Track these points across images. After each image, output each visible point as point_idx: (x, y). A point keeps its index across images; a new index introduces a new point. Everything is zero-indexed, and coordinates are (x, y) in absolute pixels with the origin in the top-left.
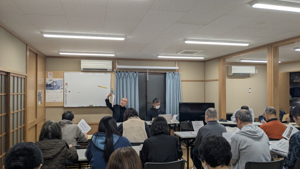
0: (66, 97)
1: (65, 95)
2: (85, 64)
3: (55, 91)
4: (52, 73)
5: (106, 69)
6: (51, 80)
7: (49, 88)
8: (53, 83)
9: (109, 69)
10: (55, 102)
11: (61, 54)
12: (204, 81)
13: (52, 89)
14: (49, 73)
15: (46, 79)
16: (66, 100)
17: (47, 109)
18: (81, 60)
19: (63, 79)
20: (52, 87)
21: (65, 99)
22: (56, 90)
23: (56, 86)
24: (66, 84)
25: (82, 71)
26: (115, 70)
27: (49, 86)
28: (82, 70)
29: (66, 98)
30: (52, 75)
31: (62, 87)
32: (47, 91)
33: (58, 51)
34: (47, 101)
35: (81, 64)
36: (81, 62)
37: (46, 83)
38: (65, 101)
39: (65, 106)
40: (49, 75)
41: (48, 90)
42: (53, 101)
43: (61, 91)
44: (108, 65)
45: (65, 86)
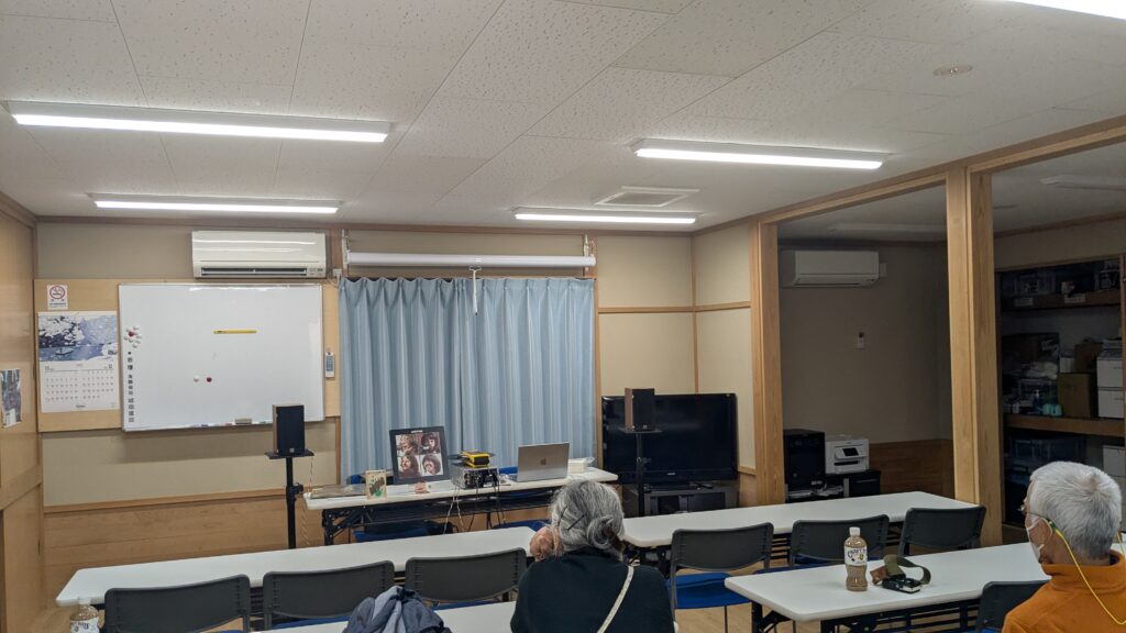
0: (131, 388)
1: (126, 379)
2: (209, 249)
3: (79, 365)
4: (65, 287)
5: (302, 270)
6: (62, 318)
7: (54, 352)
8: (71, 330)
9: (312, 270)
10: (85, 409)
11: (101, 204)
12: (694, 310)
13: (68, 357)
14: (49, 287)
15: (40, 314)
16: (131, 400)
17: (47, 443)
18: (194, 234)
19: (115, 313)
20: (66, 350)
21: (127, 397)
22: (83, 361)
23: (84, 342)
24: (131, 334)
25: (198, 279)
26: (337, 272)
27: (53, 345)
28: (199, 274)
29: (131, 393)
30: (65, 297)
31: (114, 347)
32: (43, 365)
33: (90, 195)
34: (45, 407)
35: (194, 249)
36: (194, 240)
37: (41, 333)
38: (126, 404)
39: (128, 426)
40: (49, 298)
41: (50, 359)
42: (76, 409)
43: (108, 362)
44: (308, 251)
45: (124, 342)
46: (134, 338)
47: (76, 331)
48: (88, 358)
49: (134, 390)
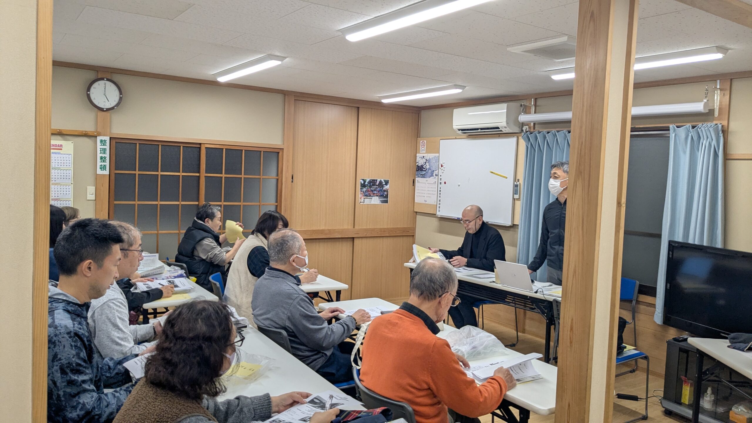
0: (440, 194)
1: (439, 189)
3: (427, 181)
4: (425, 141)
5: (498, 128)
6: (423, 157)
7: (420, 173)
8: (426, 163)
10: (427, 203)
13: (423, 176)
14: (421, 141)
15: (417, 155)
16: (440, 201)
17: (419, 217)
19: (438, 155)
20: (424, 173)
21: (438, 198)
22: (427, 179)
23: (429, 169)
24: (442, 166)
26: (525, 129)
27: (420, 170)
28: (459, 132)
29: (440, 197)
30: (425, 147)
31: (437, 172)
32: (417, 179)
34: (416, 200)
37: (417, 164)
38: (438, 202)
39: (439, 214)
40: (421, 147)
41: (419, 177)
42: (424, 202)
43: (435, 180)
45: (439, 169)
46: (442, 168)
47: (427, 164)
48: (429, 177)
49: (441, 195)
